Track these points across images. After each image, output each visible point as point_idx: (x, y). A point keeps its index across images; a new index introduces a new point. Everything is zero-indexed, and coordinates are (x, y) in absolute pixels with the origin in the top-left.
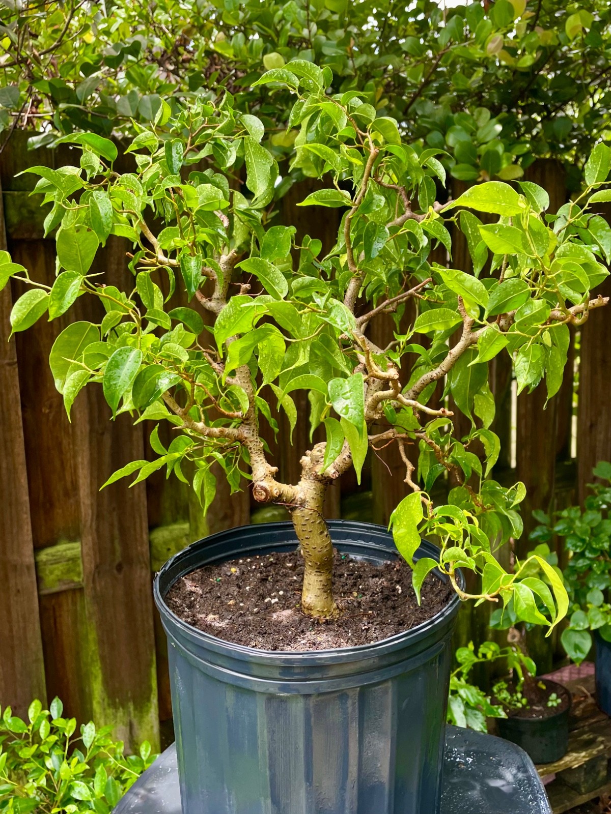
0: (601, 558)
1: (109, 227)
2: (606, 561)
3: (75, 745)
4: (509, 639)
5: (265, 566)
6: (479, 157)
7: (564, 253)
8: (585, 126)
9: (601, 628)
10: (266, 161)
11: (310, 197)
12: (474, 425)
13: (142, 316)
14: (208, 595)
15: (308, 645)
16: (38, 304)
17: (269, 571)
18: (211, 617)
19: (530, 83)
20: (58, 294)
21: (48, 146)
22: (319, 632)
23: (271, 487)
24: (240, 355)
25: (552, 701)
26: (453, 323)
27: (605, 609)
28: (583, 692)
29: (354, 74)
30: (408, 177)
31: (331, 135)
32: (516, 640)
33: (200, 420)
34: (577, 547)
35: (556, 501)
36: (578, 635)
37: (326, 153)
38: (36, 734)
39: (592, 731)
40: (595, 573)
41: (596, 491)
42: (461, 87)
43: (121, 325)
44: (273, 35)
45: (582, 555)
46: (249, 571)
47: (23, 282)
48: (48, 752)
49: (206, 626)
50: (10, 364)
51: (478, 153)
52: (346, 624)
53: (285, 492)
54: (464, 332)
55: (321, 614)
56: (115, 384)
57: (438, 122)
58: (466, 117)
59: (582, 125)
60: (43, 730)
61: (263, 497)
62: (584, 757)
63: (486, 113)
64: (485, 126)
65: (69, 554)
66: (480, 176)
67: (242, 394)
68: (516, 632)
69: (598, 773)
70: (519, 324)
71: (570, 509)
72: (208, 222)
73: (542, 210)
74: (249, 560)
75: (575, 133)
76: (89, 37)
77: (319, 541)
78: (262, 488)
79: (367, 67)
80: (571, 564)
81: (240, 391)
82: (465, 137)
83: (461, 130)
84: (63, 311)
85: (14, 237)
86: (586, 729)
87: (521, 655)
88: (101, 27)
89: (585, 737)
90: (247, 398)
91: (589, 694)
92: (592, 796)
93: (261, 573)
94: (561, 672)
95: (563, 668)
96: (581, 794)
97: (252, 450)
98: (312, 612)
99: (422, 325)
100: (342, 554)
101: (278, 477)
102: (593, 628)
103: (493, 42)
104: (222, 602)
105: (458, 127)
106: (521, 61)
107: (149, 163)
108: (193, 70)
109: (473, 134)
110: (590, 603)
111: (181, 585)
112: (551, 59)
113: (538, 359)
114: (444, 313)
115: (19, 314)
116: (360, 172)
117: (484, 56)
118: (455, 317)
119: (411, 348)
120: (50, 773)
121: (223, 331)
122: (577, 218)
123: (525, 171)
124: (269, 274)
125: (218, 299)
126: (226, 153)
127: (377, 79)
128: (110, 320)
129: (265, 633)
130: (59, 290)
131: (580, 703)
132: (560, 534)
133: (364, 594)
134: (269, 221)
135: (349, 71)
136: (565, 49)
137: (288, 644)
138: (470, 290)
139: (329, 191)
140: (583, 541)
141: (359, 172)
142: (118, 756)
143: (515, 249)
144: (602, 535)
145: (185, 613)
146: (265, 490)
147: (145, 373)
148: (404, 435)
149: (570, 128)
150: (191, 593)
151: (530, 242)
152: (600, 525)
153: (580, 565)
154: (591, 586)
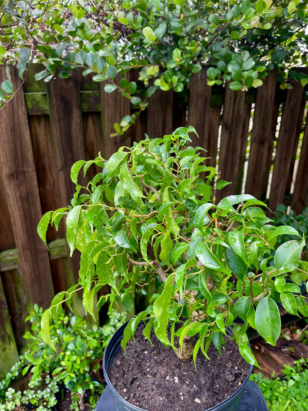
3: (68, 325)
21: (45, 80)
29: (185, 35)
42: (235, 38)
44: (147, 14)
48: (58, 328)
50: (32, 171)
51: (243, 76)
57: (223, 55)
63: (247, 54)
64: (246, 62)
65: (61, 244)
66: (243, 88)
82: (237, 68)
83: (235, 64)
85: (31, 114)
103: (254, 20)
105: (234, 62)
109: (241, 65)
112: (279, 23)
120: (59, 336)
123: (263, 82)
135: (183, 34)
142: (85, 329)
149: (285, 56)
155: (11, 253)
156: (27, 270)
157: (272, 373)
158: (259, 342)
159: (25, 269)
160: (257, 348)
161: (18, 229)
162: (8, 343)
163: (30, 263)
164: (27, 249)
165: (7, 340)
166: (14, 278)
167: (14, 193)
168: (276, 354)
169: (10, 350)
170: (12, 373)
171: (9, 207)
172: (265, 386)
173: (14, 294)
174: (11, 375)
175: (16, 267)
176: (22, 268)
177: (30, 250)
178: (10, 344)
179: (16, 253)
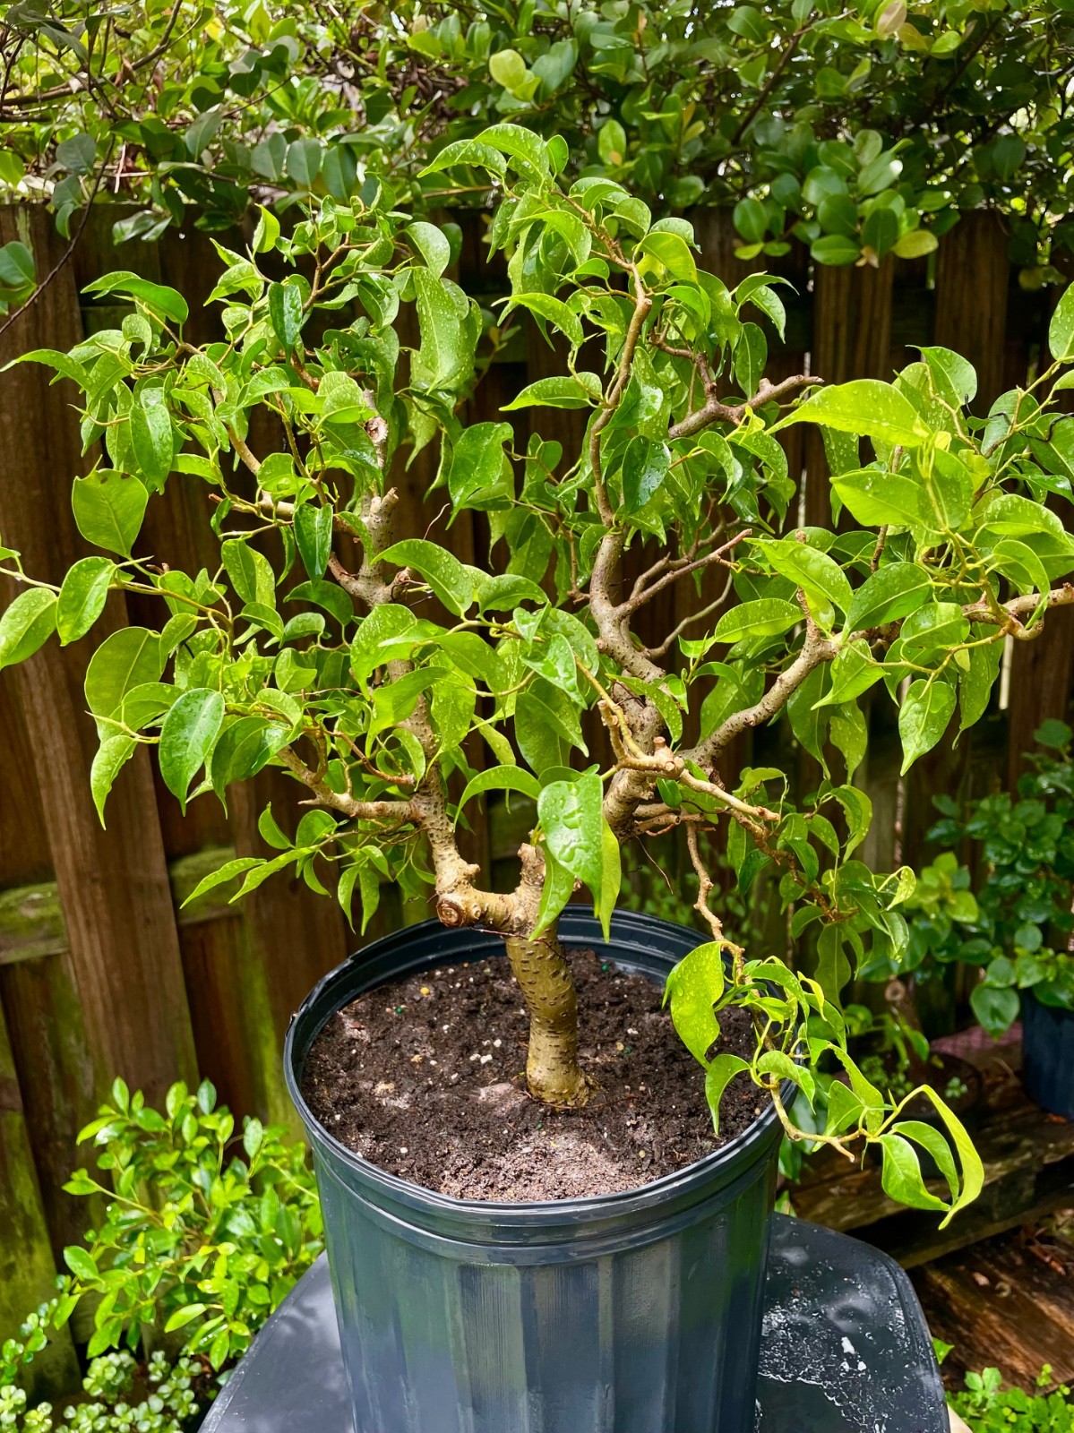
0: (1042, 874)
1: (167, 461)
2: (1048, 878)
3: (235, 1149)
4: (888, 994)
5: (477, 984)
6: (861, 220)
7: (1001, 513)
8: (1049, 150)
9: (1036, 986)
10: (452, 313)
11: (525, 394)
12: (827, 774)
13: (234, 615)
14: (380, 1044)
15: (534, 1156)
16: (43, 613)
17: (482, 994)
18: (381, 1087)
19: (953, 80)
20: (73, 600)
21: (144, 238)
22: (554, 1132)
23: (467, 903)
24: (394, 707)
25: (953, 1088)
26: (787, 623)
27: (1044, 957)
28: (1001, 1068)
29: (644, 80)
30: (713, 335)
31: (564, 273)
32: (899, 997)
33: (343, 790)
34: (1002, 856)
35: (971, 778)
36: (998, 994)
37: (552, 310)
38: (178, 1132)
39: (1015, 1129)
40: (1031, 897)
41: (1038, 765)
42: (833, 94)
43: (197, 635)
44: (508, 17)
45: (1010, 869)
46: (450, 992)
47: (13, 578)
48: (195, 1161)
49: (373, 1107)
51: (860, 215)
52: (600, 1115)
53: (492, 910)
54: (807, 642)
55: (558, 1098)
56: (180, 758)
57: (791, 157)
58: (838, 151)
59: (1044, 149)
60: (187, 1132)
61: (453, 920)
62: (1000, 1170)
63: (875, 139)
64: (872, 165)
66: (861, 257)
67: (414, 746)
68: (899, 986)
69: (1021, 1191)
70: (910, 644)
71: (994, 798)
72: (346, 440)
73: (962, 403)
74: (451, 971)
75: (1031, 163)
76: (215, 29)
77: (552, 988)
78: (452, 905)
79: (669, 64)
80: (991, 880)
81: (411, 741)
82: (837, 187)
83: (830, 174)
84: (83, 631)
86: (1005, 1126)
87: (907, 1028)
88: (229, 13)
89: (1003, 1139)
90: (422, 753)
91: (1010, 1071)
92: (1010, 1224)
93: (469, 997)
94: (969, 1034)
95: (972, 1029)
96: (992, 1221)
97: (435, 838)
98: (544, 1095)
99: (729, 630)
100: (603, 960)
101: (479, 882)
102: (1024, 984)
103: (889, 12)
104: (402, 1056)
105: (826, 168)
106: (939, 42)
107: (247, 322)
108: (373, 87)
109: (851, 179)
110: (1020, 946)
111: (336, 1026)
112: (992, 36)
113: (944, 709)
114: (772, 605)
115: (12, 634)
116: (618, 341)
117: (873, 38)
118: (790, 614)
119: (710, 668)
120: (198, 1191)
121: (366, 659)
122: (1032, 421)
123: (940, 240)
124: (438, 568)
125: (369, 578)
126: (381, 299)
127: (688, 81)
128: (176, 631)
129: (466, 1129)
130: (72, 593)
131: (995, 1085)
132: (976, 837)
133: (634, 1046)
134: (504, 345)
135: (637, 76)
136: (1016, 15)
137: (500, 1154)
138: (820, 579)
139: (558, 381)
140: (1013, 848)
141: (616, 340)
142: (297, 1168)
143: (905, 517)
144: (1045, 839)
145: (341, 1081)
146: (457, 909)
147: (234, 733)
148: (697, 817)
149: (1023, 155)
150: (352, 1041)
151: (934, 504)
152: (1042, 823)
153: (1007, 884)
154: (1022, 916)
155: (36, 896)
156: (94, 960)
157: (1040, 1370)
158: (992, 1260)
159: (88, 957)
160: (982, 1280)
161: (59, 803)
162: (23, 1245)
163: (106, 932)
164: (94, 881)
165: (19, 1233)
166: (46, 995)
167: (45, 668)
168: (1059, 1305)
169: (31, 1272)
170: (24, 1340)
171: (28, 718)
172: (1013, 1418)
173: (48, 1057)
174: (20, 1349)
175: (55, 948)
176: (75, 951)
177: (106, 884)
178: (30, 1250)
179: (54, 894)
